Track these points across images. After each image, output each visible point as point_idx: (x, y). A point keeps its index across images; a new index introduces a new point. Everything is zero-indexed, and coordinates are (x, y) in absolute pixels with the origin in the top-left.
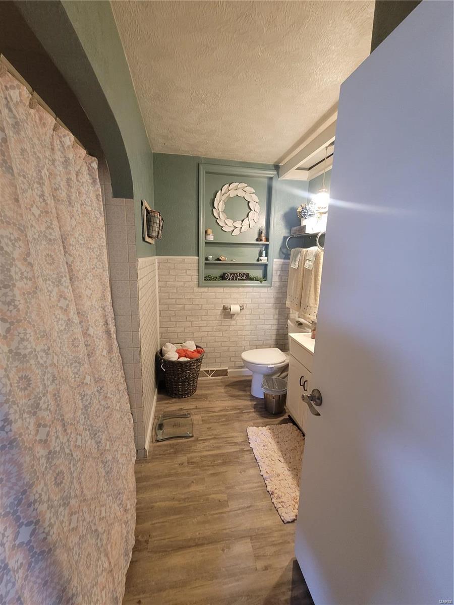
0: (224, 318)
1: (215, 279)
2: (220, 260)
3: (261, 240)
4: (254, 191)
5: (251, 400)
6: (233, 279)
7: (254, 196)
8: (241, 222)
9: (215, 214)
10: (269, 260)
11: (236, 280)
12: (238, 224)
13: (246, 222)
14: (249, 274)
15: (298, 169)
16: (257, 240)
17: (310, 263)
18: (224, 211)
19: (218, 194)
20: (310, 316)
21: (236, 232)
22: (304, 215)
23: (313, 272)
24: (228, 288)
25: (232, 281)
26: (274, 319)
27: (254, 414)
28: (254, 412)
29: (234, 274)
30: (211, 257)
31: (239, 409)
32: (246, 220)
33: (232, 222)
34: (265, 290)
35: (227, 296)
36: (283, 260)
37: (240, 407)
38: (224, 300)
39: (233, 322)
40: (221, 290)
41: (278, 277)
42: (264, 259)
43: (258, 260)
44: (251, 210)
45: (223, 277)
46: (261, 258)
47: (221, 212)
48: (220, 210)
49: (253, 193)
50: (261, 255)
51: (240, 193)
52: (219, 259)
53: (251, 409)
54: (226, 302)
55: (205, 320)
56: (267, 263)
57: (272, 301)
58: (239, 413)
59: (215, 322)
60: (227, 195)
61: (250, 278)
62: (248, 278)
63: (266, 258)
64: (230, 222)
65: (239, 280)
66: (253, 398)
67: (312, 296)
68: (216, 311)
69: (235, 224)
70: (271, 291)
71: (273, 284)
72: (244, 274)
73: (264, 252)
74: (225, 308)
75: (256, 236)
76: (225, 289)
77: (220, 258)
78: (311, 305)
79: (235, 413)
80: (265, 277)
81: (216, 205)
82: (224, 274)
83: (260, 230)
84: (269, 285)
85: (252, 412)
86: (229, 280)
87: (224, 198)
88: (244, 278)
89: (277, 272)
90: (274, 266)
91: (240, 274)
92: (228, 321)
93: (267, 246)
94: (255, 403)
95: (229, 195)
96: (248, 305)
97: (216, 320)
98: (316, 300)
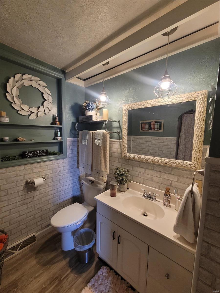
0: (28, 192)
1: (14, 158)
2: (19, 141)
3: (56, 124)
4: (47, 86)
5: (64, 258)
6: (33, 157)
7: (46, 89)
8: (37, 108)
9: (9, 97)
10: (63, 139)
11: (36, 156)
12: (34, 110)
13: (41, 109)
14: (48, 150)
15: (78, 78)
16: (52, 124)
17: (100, 141)
18: (19, 97)
19: (11, 80)
20: (102, 178)
21: (33, 116)
22: (88, 108)
23: (102, 148)
24: (29, 165)
25: (33, 159)
26: (70, 180)
27: (72, 275)
28: (71, 271)
29: (34, 152)
30: (8, 138)
31: (57, 278)
32: (41, 108)
33: (28, 107)
34: (62, 161)
35: (28, 172)
36: (73, 139)
37: (57, 276)
38: (26, 176)
39: (37, 193)
40: (23, 168)
41: (70, 150)
42: (59, 138)
43: (54, 139)
44: (45, 100)
45: (23, 156)
46: (57, 138)
47: (16, 97)
48: (14, 95)
49: (46, 87)
50: (56, 135)
51: (34, 85)
52: (16, 140)
53: (68, 270)
54: (28, 178)
55: (6, 200)
56: (62, 141)
57: (68, 167)
58: (59, 284)
59: (17, 198)
60: (21, 83)
61: (49, 153)
62: (48, 153)
63: (61, 137)
64: (26, 107)
65: (39, 156)
66: (66, 254)
67: (103, 164)
68: (18, 188)
69: (31, 110)
70: (67, 161)
71: (67, 156)
72: (43, 151)
73: (59, 133)
74: (27, 183)
75: (51, 121)
76: (26, 166)
77: (19, 139)
78: (103, 170)
79: (54, 288)
80: (61, 151)
81: (9, 89)
82: (24, 153)
83: (53, 116)
84: (65, 157)
85: (70, 273)
86: (30, 157)
87: (17, 85)
88: (44, 154)
89: (69, 147)
90: (68, 143)
91: (40, 151)
92: (32, 193)
93: (61, 129)
94: (68, 259)
95: (24, 83)
96: (49, 175)
97: (19, 196)
98: (106, 166)
